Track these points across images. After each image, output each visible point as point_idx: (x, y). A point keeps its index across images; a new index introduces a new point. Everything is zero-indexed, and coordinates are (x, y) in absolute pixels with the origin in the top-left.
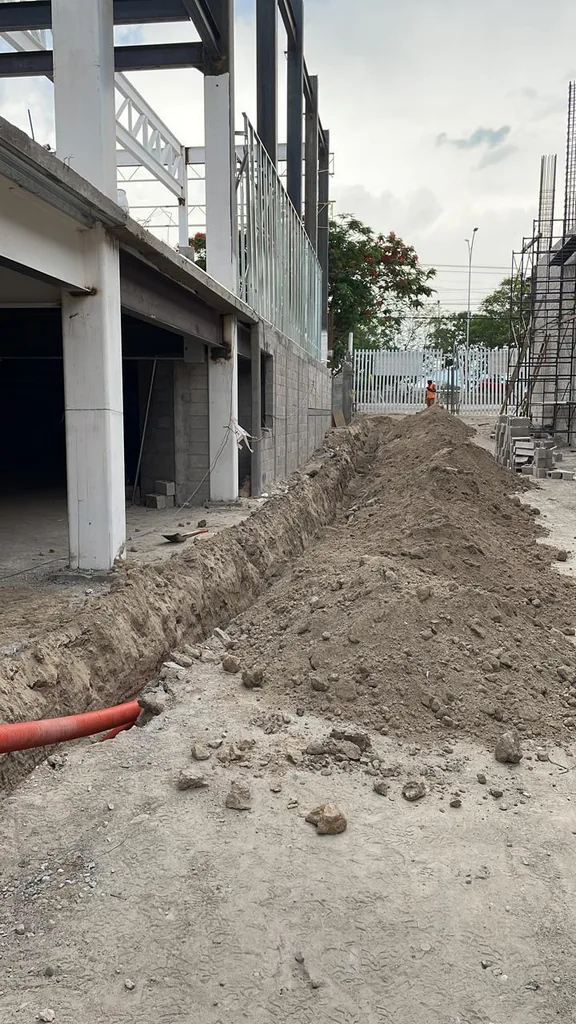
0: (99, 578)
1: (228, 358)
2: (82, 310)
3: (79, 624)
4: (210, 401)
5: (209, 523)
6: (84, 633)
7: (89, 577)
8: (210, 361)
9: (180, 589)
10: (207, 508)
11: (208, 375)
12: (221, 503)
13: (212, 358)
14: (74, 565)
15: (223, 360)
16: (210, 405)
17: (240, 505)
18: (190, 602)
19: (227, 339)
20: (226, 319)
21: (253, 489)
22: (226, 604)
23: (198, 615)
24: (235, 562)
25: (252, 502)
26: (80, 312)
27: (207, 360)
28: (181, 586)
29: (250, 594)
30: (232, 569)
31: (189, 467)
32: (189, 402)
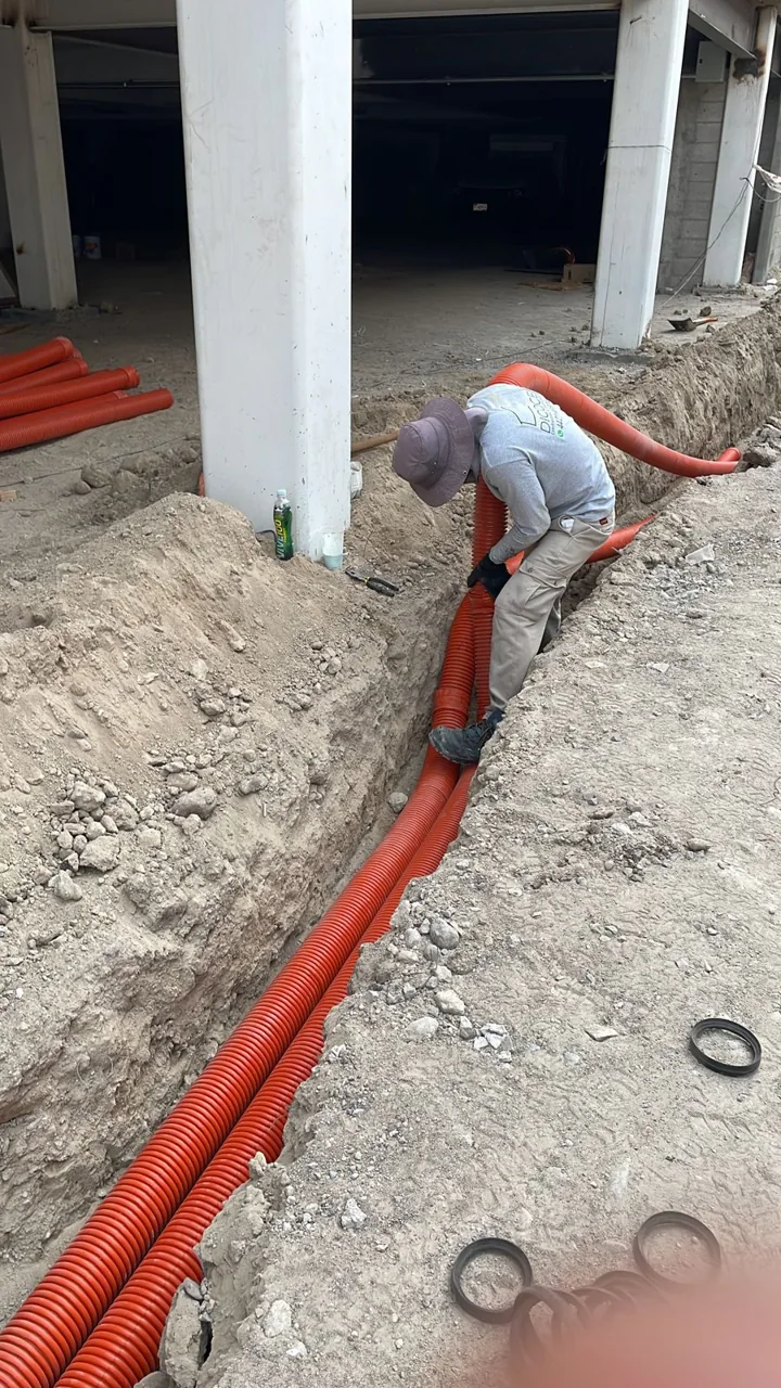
0: (627, 358)
1: (758, 74)
2: (647, 12)
3: (645, 392)
4: (723, 140)
5: (715, 311)
6: (650, 402)
7: (614, 356)
8: (731, 78)
9: (716, 376)
10: (698, 295)
11: (725, 102)
12: (717, 289)
13: (735, 75)
14: (596, 342)
15: (750, 77)
16: (723, 144)
17: (743, 293)
18: (725, 394)
19: (760, 45)
20: (764, 14)
21: (756, 272)
22: (751, 405)
23: (730, 411)
24: (763, 355)
25: (758, 290)
26: (644, 14)
27: (727, 79)
28: (717, 373)
29: (773, 400)
30: (759, 365)
31: (679, 238)
32: (693, 142)
